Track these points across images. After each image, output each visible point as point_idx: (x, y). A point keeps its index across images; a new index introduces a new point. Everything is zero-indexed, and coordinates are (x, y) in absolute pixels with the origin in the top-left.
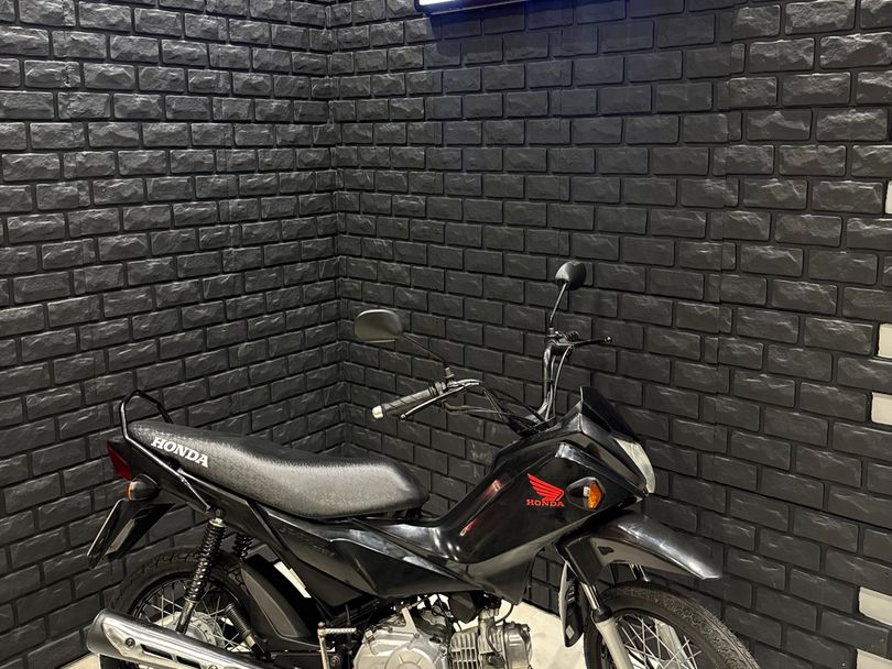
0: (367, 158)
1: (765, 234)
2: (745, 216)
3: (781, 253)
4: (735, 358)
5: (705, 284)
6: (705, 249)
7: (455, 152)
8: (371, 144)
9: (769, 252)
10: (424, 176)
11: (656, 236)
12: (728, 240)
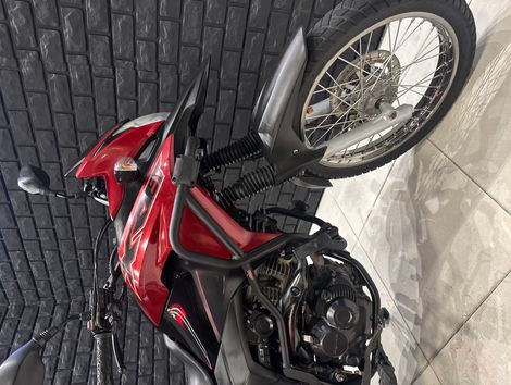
0: (59, 283)
1: (54, 33)
2: (44, 46)
3: (67, 23)
4: (150, 60)
5: (101, 77)
6: (75, 76)
7: (42, 233)
8: (49, 281)
9: (67, 30)
10: (63, 251)
11: (73, 108)
12: (65, 59)
